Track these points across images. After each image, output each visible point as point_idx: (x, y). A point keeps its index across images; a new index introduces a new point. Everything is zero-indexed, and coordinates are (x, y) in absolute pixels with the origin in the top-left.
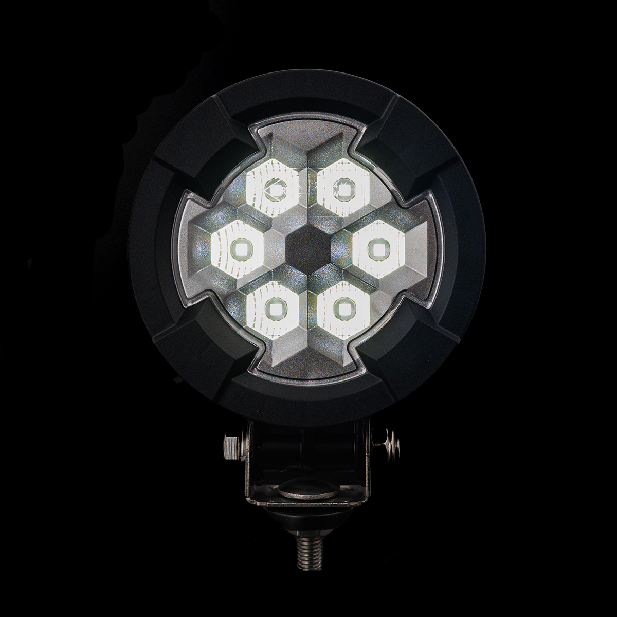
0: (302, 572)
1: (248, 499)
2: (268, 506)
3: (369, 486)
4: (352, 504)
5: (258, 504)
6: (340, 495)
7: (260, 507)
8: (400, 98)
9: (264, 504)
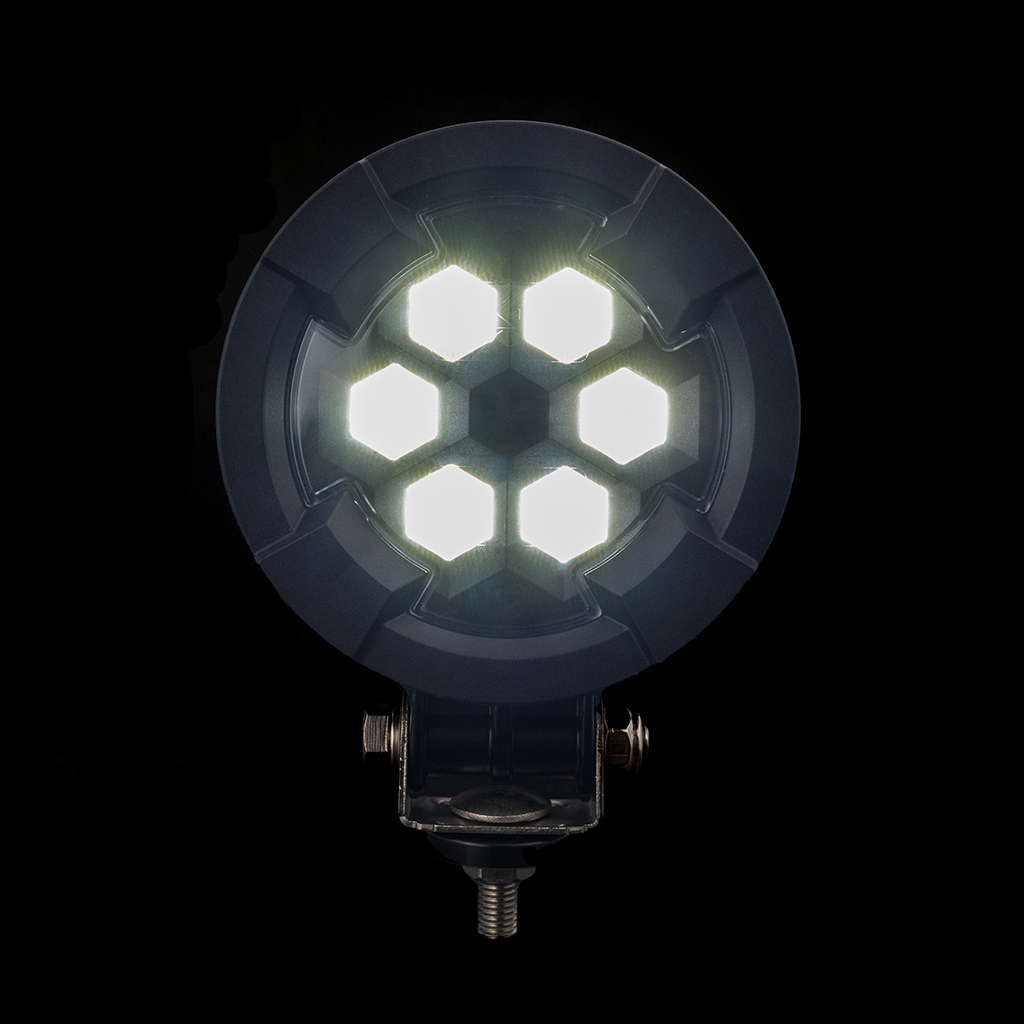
0: (484, 939)
1: (403, 819)
2: (435, 830)
3: (600, 801)
4: (574, 829)
5: (420, 827)
6: (551, 815)
7: (423, 832)
8: (666, 170)
9: (429, 827)
